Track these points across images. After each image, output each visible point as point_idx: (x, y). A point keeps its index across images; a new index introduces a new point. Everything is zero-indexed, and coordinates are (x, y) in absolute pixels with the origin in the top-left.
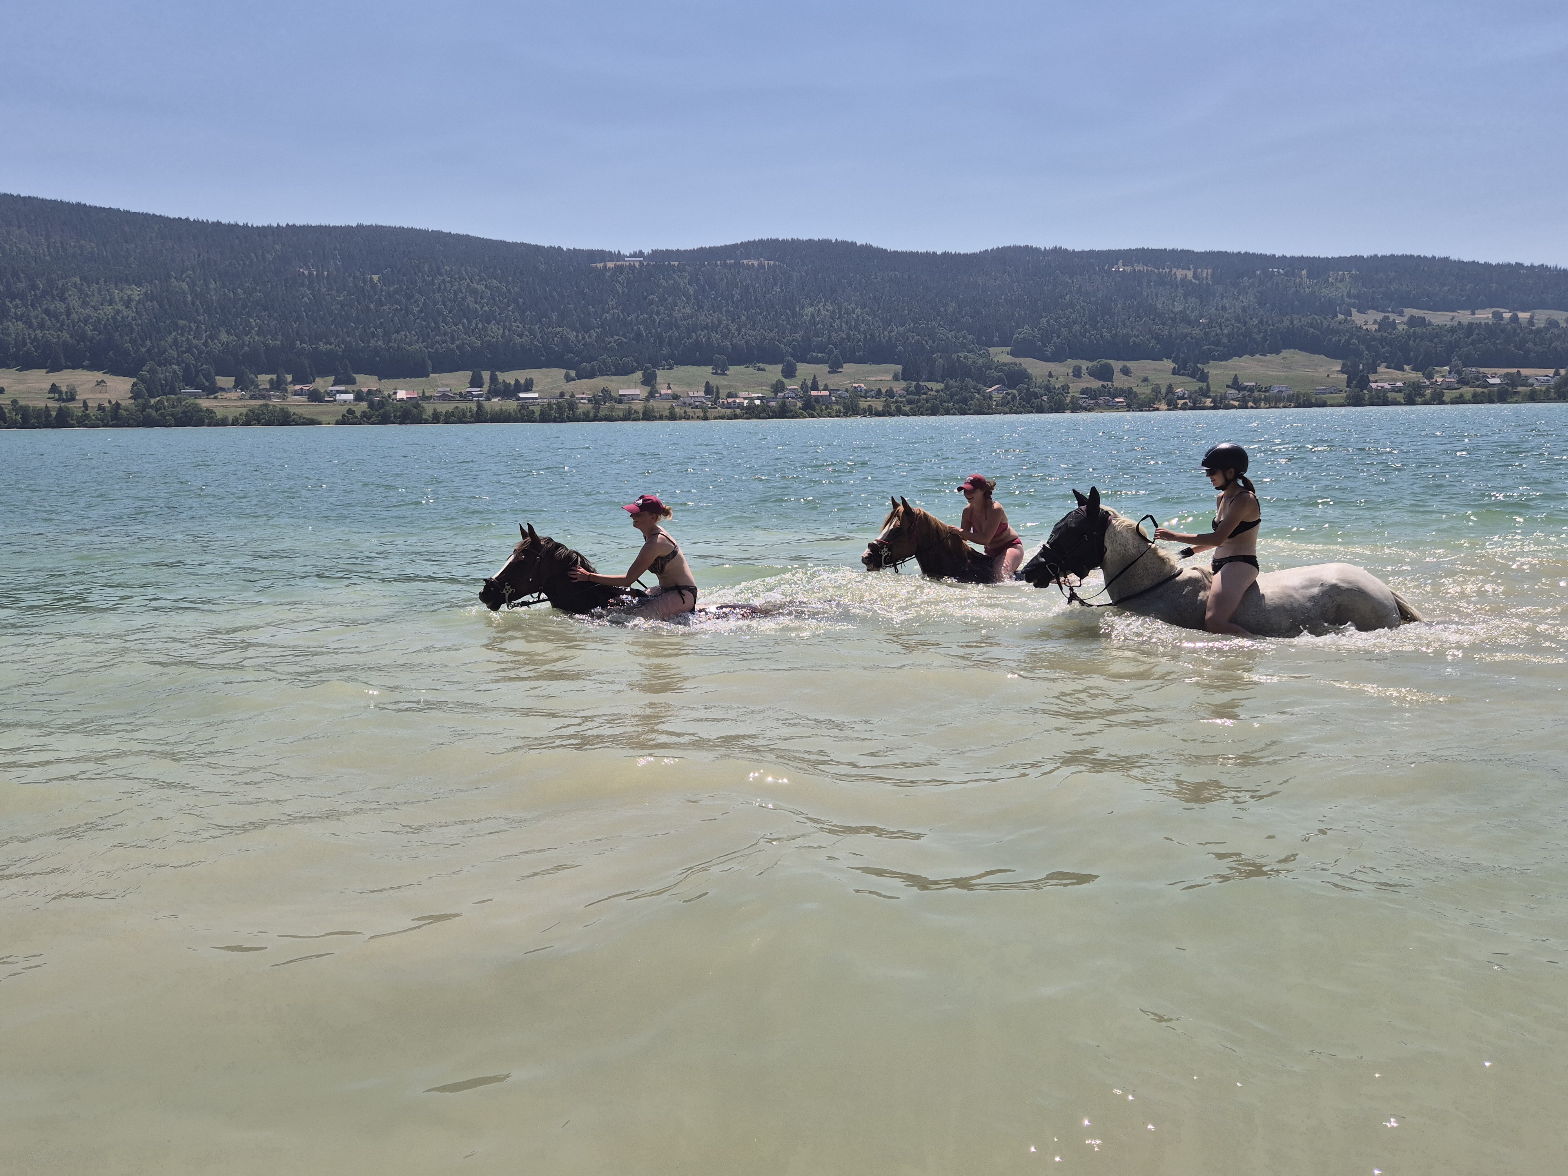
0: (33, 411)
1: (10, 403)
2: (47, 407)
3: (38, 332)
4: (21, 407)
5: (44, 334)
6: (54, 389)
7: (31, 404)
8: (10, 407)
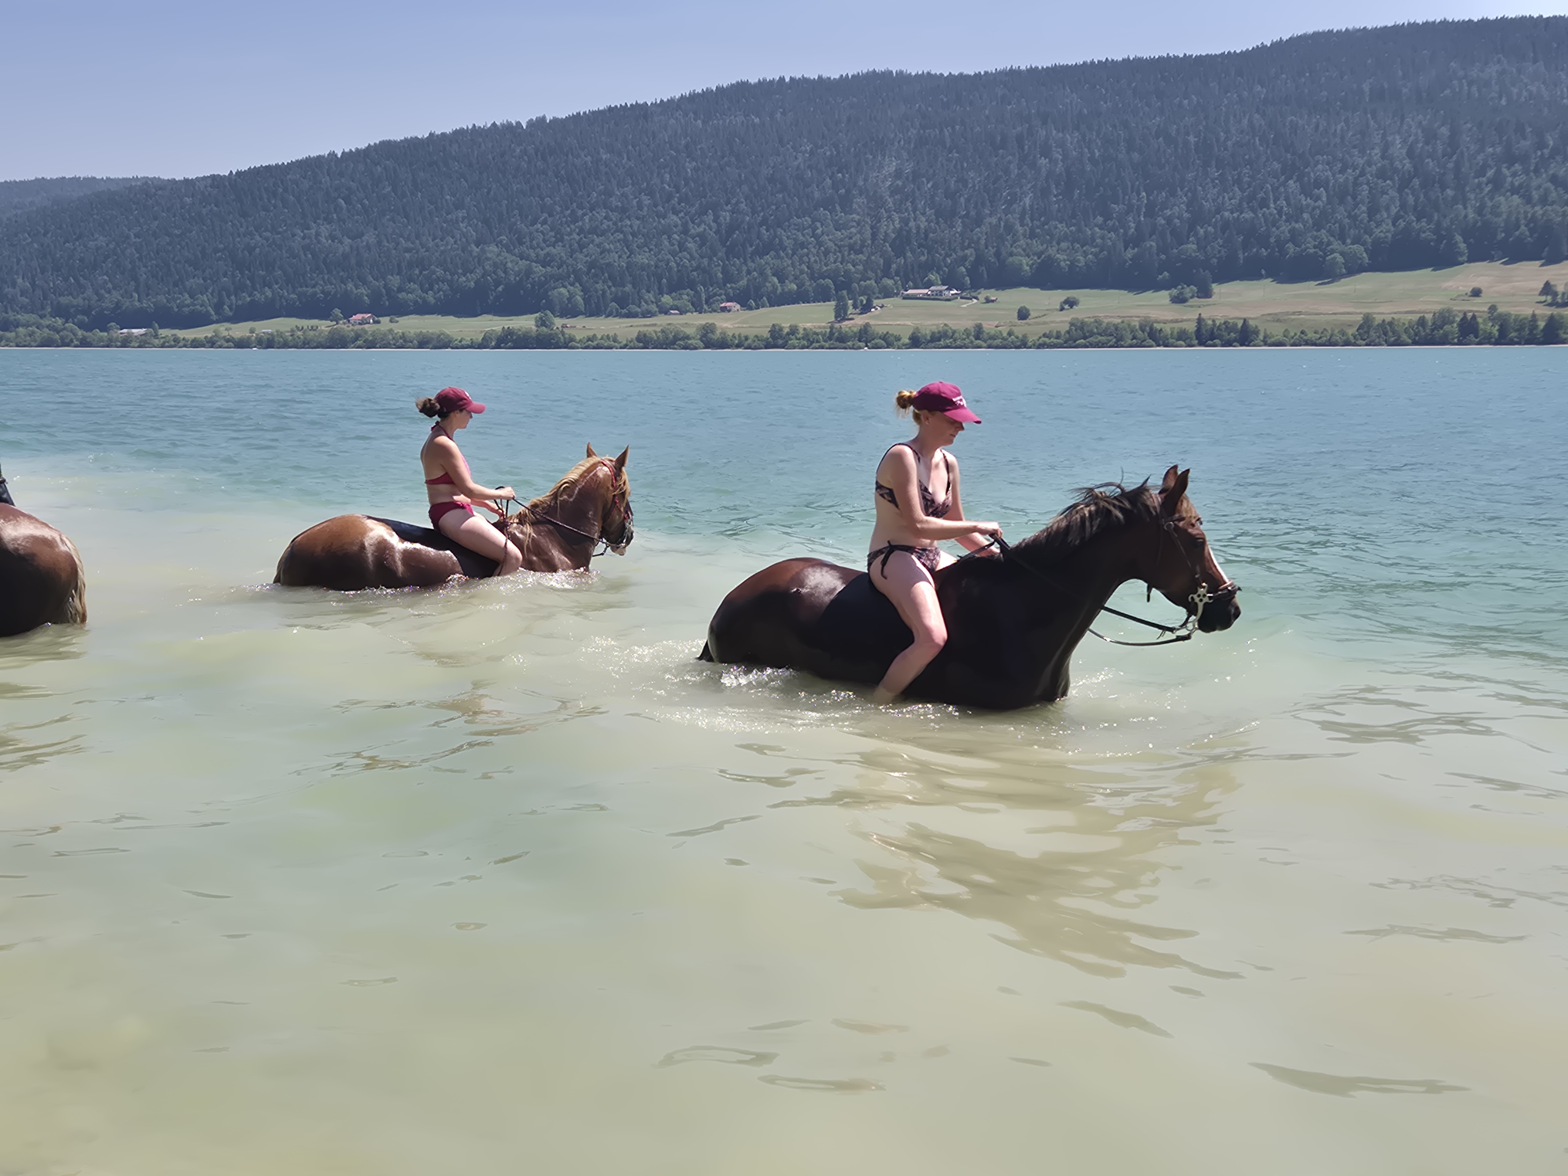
0: (1515, 320)
1: (1486, 309)
2: (1534, 316)
3: (1537, 208)
4: (1500, 315)
5: (1547, 211)
6: (1547, 289)
7: (1514, 311)
8: (1486, 316)
